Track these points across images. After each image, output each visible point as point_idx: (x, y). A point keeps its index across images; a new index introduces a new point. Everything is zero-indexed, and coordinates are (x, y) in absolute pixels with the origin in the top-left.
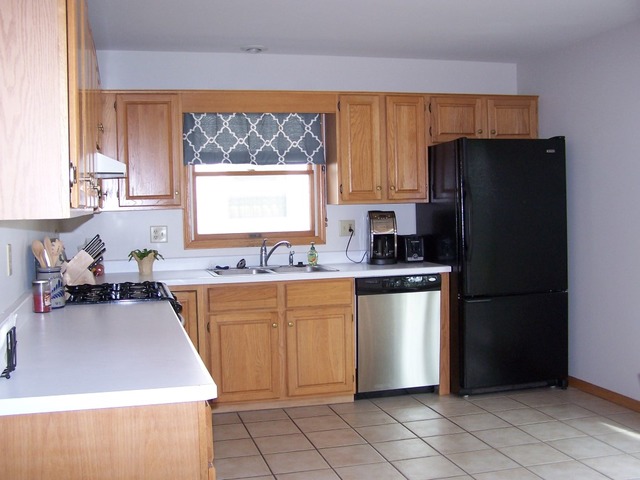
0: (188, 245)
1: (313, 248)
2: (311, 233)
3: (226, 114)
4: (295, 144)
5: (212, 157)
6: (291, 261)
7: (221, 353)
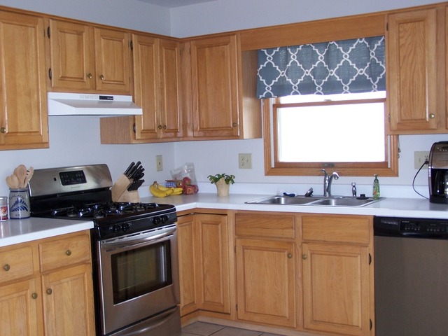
0: (270, 172)
1: (376, 181)
2: (384, 165)
3: (294, 47)
4: (362, 72)
5: (282, 89)
6: (354, 193)
7: (244, 274)
